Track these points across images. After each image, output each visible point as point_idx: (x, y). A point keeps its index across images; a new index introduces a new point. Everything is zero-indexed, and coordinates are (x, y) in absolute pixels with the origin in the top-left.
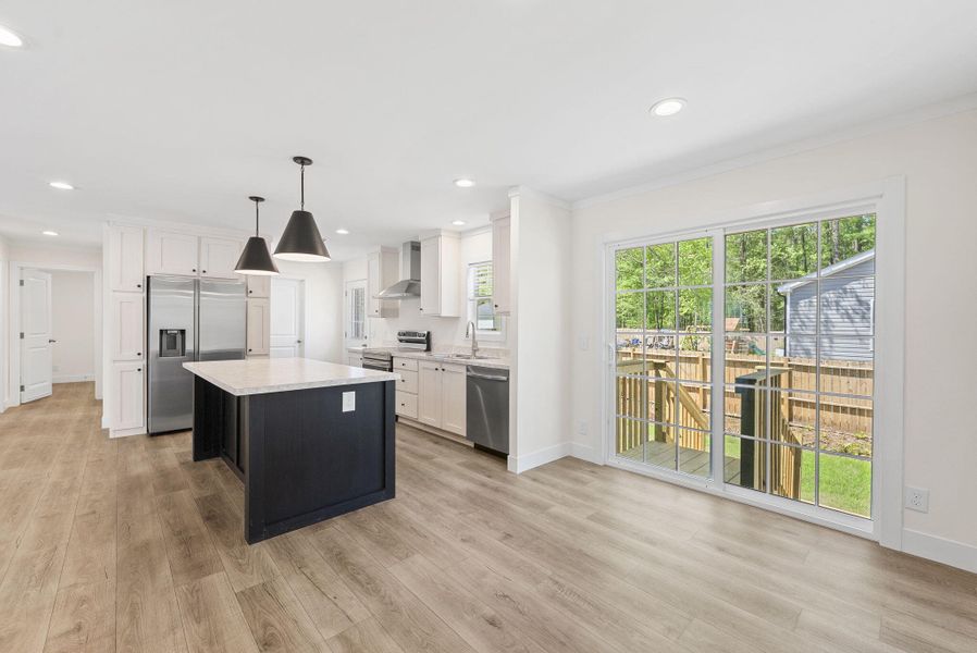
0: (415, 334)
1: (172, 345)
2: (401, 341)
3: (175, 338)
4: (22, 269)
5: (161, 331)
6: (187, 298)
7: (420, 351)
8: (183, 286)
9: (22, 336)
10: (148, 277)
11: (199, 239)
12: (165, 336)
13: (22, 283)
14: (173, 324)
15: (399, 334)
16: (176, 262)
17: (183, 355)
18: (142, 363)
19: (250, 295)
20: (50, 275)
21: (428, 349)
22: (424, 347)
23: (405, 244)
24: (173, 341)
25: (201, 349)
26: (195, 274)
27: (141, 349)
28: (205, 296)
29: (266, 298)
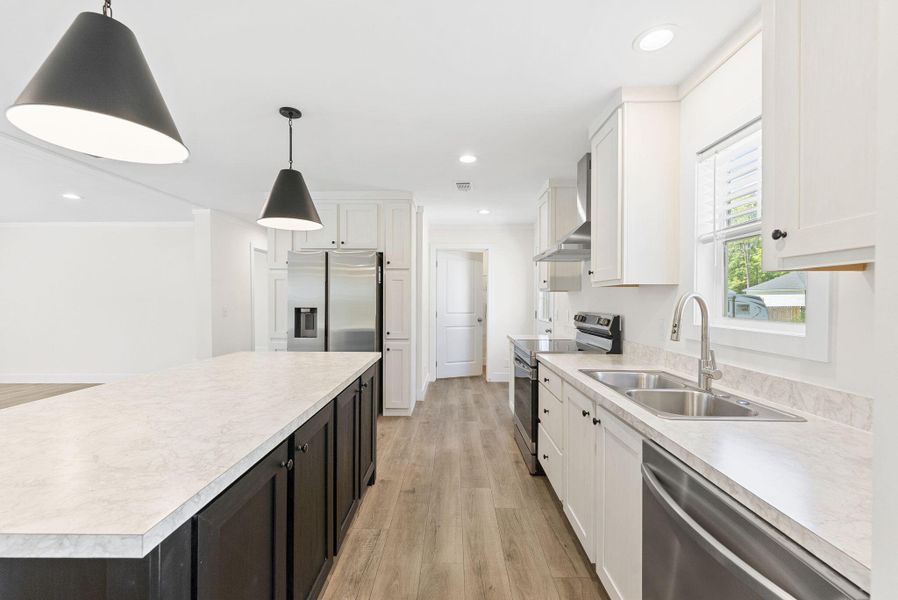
2: (579, 329)
3: (313, 317)
5: (298, 310)
11: (339, 206)
12: (303, 315)
15: (576, 318)
19: (387, 266)
21: (617, 349)
22: (609, 344)
23: (580, 165)
25: (331, 330)
26: (333, 246)
29: (407, 269)
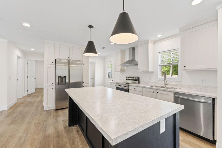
0: (134, 77)
1: (62, 81)
2: (127, 79)
3: (63, 79)
4: (28, 60)
5: (59, 77)
6: (66, 67)
7: (136, 83)
8: (65, 63)
9: (28, 77)
10: (55, 60)
11: (70, 48)
12: (60, 78)
13: (28, 64)
14: (62, 75)
15: (127, 77)
16: (63, 55)
17: (65, 84)
18: (53, 87)
19: (84, 65)
20: (35, 62)
21: (139, 83)
22: (138, 82)
23: (129, 49)
24: (62, 79)
25: (70, 81)
26: (68, 59)
27: (53, 82)
28: (71, 66)
29: (88, 66)
